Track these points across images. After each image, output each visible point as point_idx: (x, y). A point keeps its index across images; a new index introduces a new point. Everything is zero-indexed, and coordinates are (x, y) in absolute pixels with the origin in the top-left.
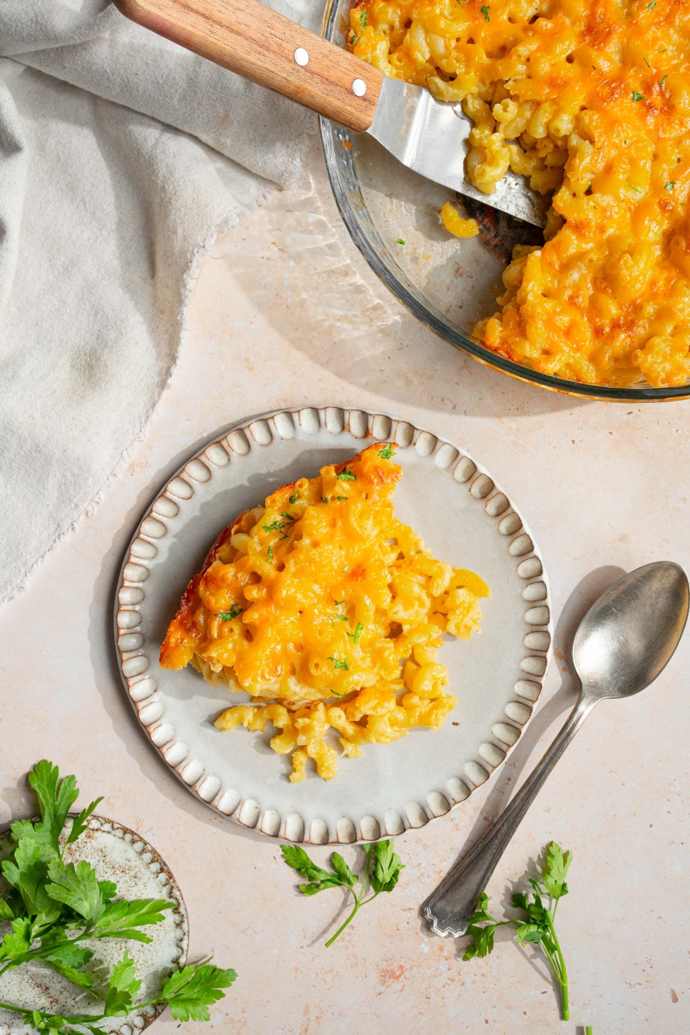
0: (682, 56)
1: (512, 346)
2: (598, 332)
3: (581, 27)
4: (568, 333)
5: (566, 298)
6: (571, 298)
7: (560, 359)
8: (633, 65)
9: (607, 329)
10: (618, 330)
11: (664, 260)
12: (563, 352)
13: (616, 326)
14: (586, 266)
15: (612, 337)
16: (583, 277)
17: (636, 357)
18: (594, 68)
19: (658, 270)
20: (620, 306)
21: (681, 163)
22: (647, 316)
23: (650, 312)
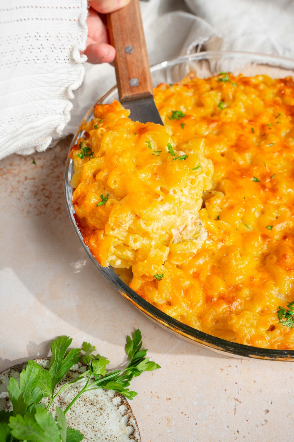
0: (286, 170)
1: (146, 292)
2: (208, 299)
3: (232, 143)
4: (187, 292)
5: (191, 272)
6: (195, 273)
7: (177, 309)
8: (256, 165)
9: (215, 299)
10: (222, 301)
11: (260, 267)
12: (180, 305)
13: (222, 298)
14: (209, 256)
15: (217, 304)
16: (206, 263)
17: (231, 319)
18: (234, 161)
19: (256, 271)
20: (228, 286)
21: (278, 219)
22: (244, 296)
23: (246, 294)
